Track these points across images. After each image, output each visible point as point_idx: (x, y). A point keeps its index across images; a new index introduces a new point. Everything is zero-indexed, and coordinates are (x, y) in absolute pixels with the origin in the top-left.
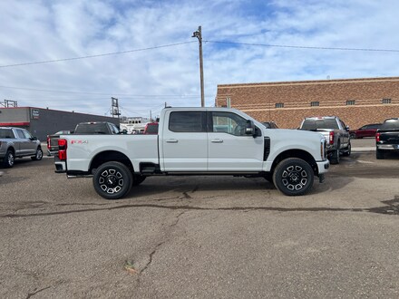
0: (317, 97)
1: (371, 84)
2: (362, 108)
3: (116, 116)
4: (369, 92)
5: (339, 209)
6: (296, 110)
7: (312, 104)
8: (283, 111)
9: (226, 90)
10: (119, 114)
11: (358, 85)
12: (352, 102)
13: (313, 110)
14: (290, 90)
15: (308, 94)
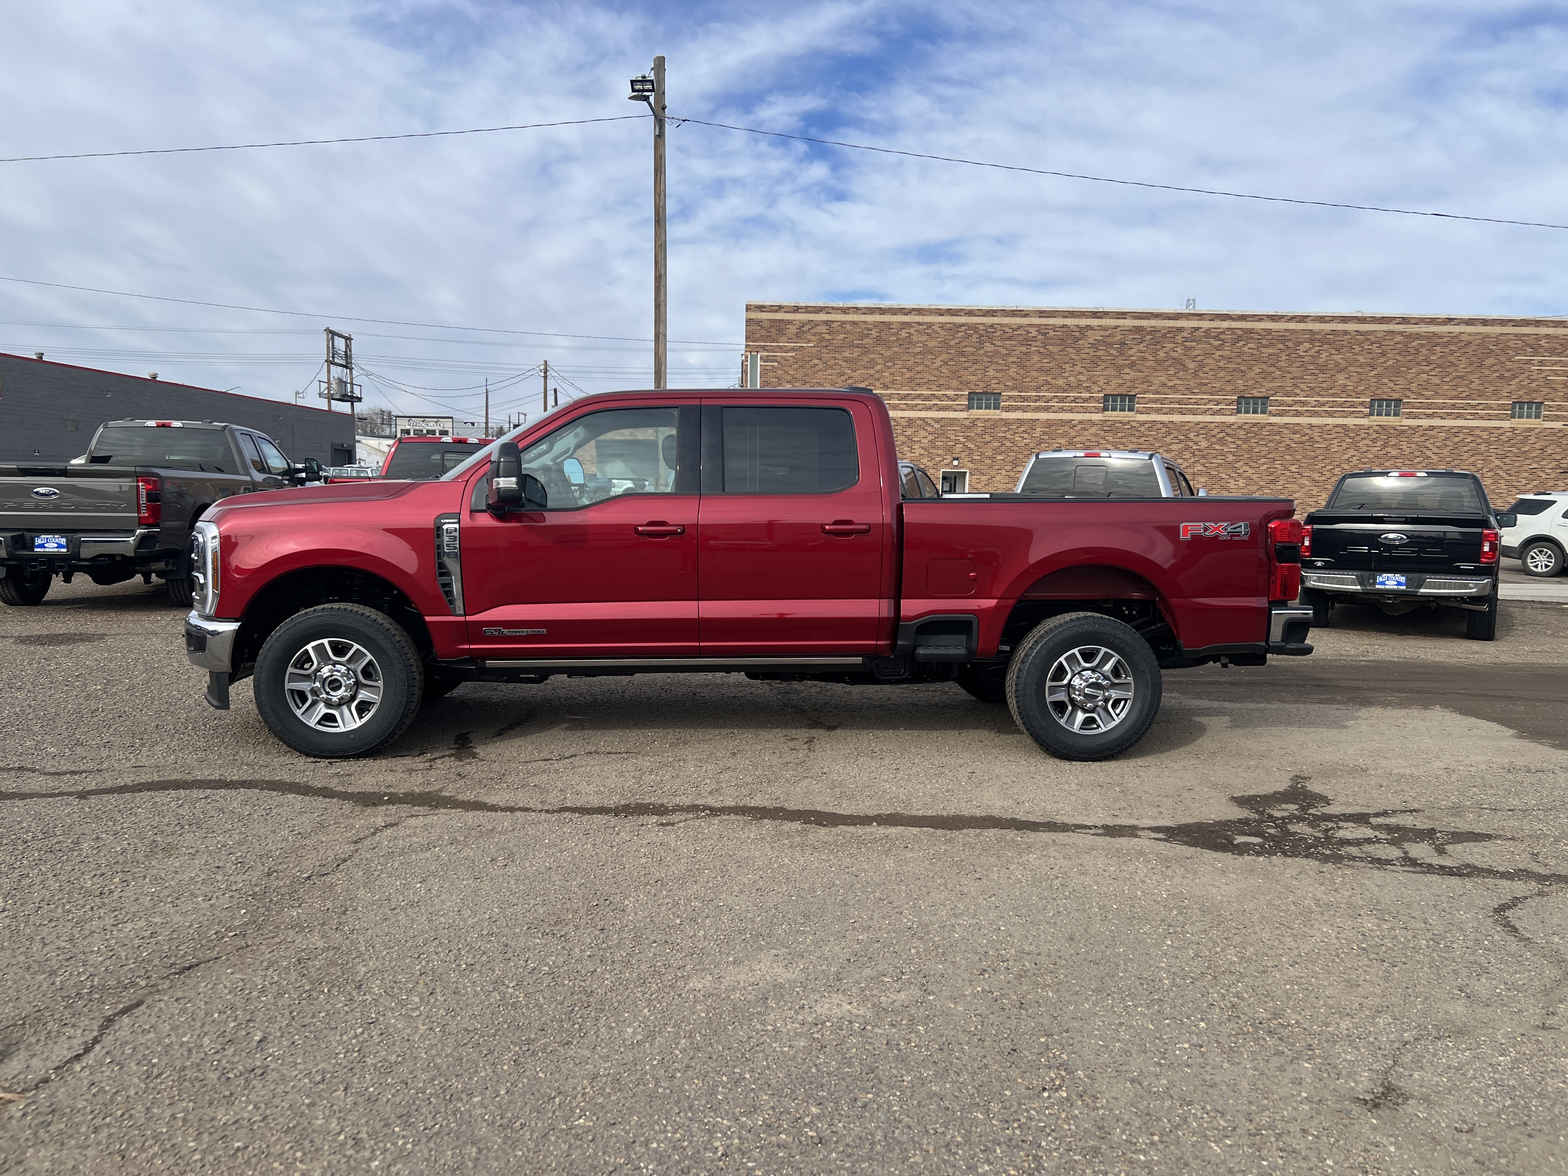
0: (1130, 374)
1: (1331, 340)
2: (1295, 429)
3: (344, 407)
4: (1323, 369)
5: (1052, 826)
6: (1048, 424)
7: (1109, 402)
8: (996, 424)
9: (780, 326)
10: (353, 399)
11: (1283, 338)
12: (1260, 403)
13: (1110, 427)
14: (1027, 341)
15: (1095, 362)
